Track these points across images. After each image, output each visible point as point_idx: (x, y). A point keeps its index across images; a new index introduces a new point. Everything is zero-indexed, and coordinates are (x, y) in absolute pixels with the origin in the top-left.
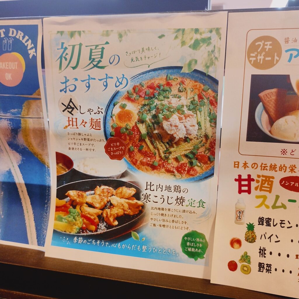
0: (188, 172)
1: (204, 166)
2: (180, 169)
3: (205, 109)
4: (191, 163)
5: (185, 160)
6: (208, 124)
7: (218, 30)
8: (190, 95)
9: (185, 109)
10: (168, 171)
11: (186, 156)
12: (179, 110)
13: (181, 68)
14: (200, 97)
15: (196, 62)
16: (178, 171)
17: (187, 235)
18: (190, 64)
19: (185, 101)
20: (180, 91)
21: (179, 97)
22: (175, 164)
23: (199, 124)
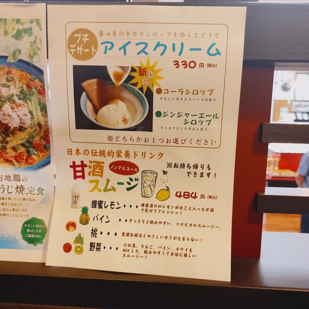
0: (27, 160)
1: (41, 155)
2: (18, 158)
3: (35, 98)
4: (28, 152)
5: (22, 150)
6: (40, 114)
7: (38, 21)
8: (19, 85)
9: (15, 98)
10: (7, 161)
11: (23, 145)
12: (10, 99)
13: (6, 57)
14: (29, 87)
15: (20, 51)
16: (17, 161)
17: (27, 222)
18: (14, 54)
19: (14, 90)
20: (8, 80)
21: (8, 87)
22: (13, 154)
23: (31, 113)
